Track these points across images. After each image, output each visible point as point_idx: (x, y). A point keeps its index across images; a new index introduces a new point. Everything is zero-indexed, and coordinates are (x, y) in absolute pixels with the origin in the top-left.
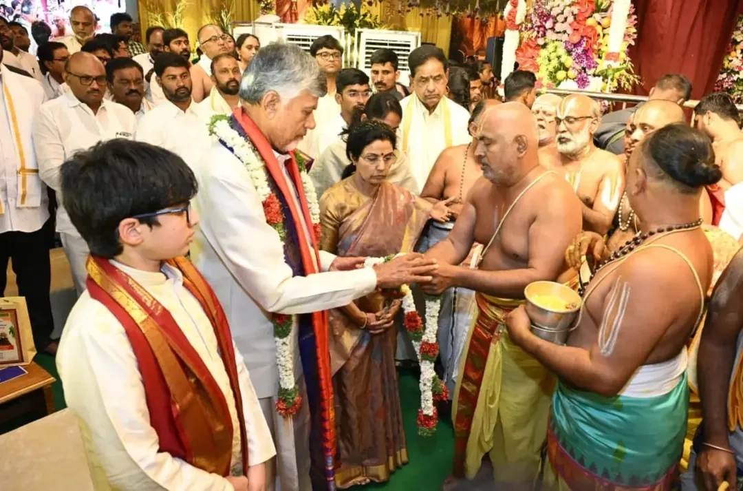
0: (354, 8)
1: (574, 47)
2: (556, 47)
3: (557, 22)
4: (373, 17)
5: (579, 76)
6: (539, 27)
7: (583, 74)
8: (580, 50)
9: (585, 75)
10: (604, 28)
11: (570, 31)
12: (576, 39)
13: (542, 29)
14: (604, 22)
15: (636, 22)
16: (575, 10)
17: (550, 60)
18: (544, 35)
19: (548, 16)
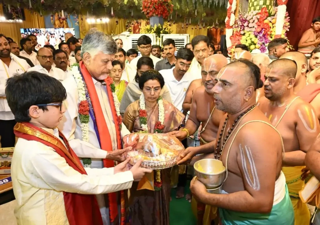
0: (160, 26)
1: (259, 34)
2: (250, 34)
3: (250, 23)
4: (169, 29)
5: (261, 47)
6: (241, 26)
7: (263, 46)
8: (261, 35)
9: (264, 46)
10: (273, 24)
11: (256, 26)
12: (259, 30)
13: (242, 27)
14: (273, 21)
15: (289, 20)
16: (258, 16)
17: (247, 41)
18: (244, 29)
19: (246, 21)
